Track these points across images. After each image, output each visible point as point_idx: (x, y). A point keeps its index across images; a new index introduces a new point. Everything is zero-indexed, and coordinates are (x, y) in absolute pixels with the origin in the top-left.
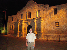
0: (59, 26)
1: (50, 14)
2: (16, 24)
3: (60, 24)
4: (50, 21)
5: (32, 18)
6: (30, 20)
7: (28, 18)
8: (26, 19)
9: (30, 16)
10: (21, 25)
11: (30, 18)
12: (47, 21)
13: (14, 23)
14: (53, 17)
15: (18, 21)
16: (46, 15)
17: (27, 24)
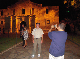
1: (43, 13)
4: (43, 18)
5: (26, 14)
7: (22, 14)
8: (19, 15)
11: (24, 15)
14: (45, 15)
16: (40, 13)
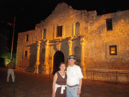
0: (116, 54)
1: (100, 29)
2: (34, 47)
3: (119, 49)
4: (99, 42)
5: (64, 36)
6: (60, 42)
7: (57, 37)
8: (52, 39)
9: (60, 33)
10: (43, 51)
11: (60, 38)
12: (93, 44)
13: (29, 46)
14: (105, 35)
15: (37, 42)
16: (92, 32)
17: (55, 48)
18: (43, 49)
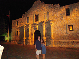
0: (73, 30)
1: (62, 15)
2: (22, 29)
3: (75, 27)
4: (62, 24)
5: (40, 21)
6: (37, 24)
7: (35, 21)
8: (33, 23)
9: (37, 19)
10: (27, 31)
11: (37, 22)
12: (58, 25)
13: (19, 28)
14: (65, 19)
15: (23, 26)
17: (35, 29)
18: (27, 30)
